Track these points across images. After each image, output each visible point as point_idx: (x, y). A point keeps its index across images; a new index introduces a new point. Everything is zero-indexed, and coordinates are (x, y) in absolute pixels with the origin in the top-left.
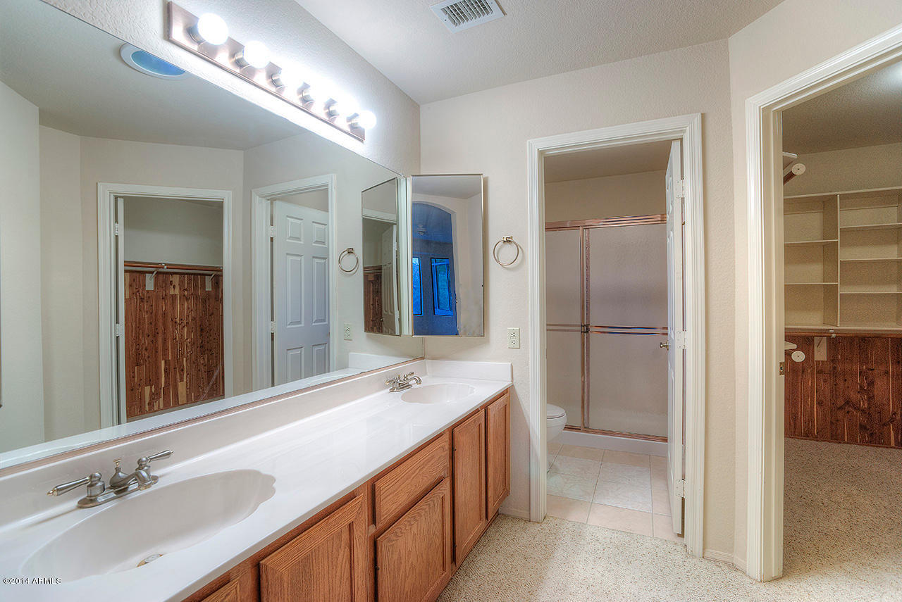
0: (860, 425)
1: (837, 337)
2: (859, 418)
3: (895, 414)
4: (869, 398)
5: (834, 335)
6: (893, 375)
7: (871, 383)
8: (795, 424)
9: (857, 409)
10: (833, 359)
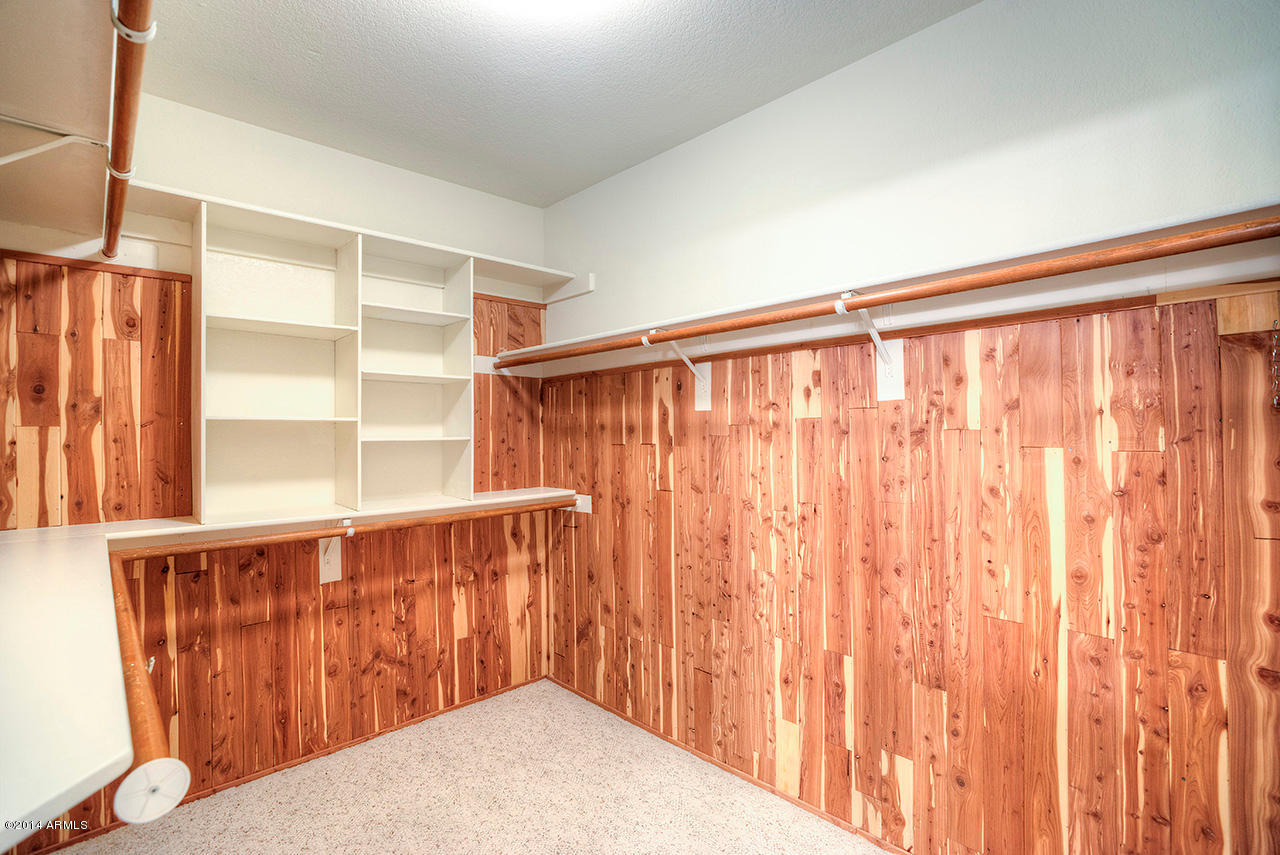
0: (398, 690)
1: (356, 534)
2: (394, 675)
3: (443, 652)
4: (409, 636)
5: (351, 532)
6: (439, 586)
7: (411, 608)
8: (285, 736)
9: (391, 661)
10: (351, 577)
